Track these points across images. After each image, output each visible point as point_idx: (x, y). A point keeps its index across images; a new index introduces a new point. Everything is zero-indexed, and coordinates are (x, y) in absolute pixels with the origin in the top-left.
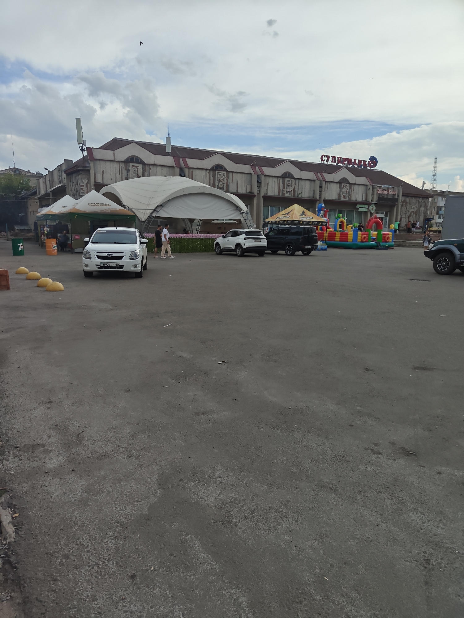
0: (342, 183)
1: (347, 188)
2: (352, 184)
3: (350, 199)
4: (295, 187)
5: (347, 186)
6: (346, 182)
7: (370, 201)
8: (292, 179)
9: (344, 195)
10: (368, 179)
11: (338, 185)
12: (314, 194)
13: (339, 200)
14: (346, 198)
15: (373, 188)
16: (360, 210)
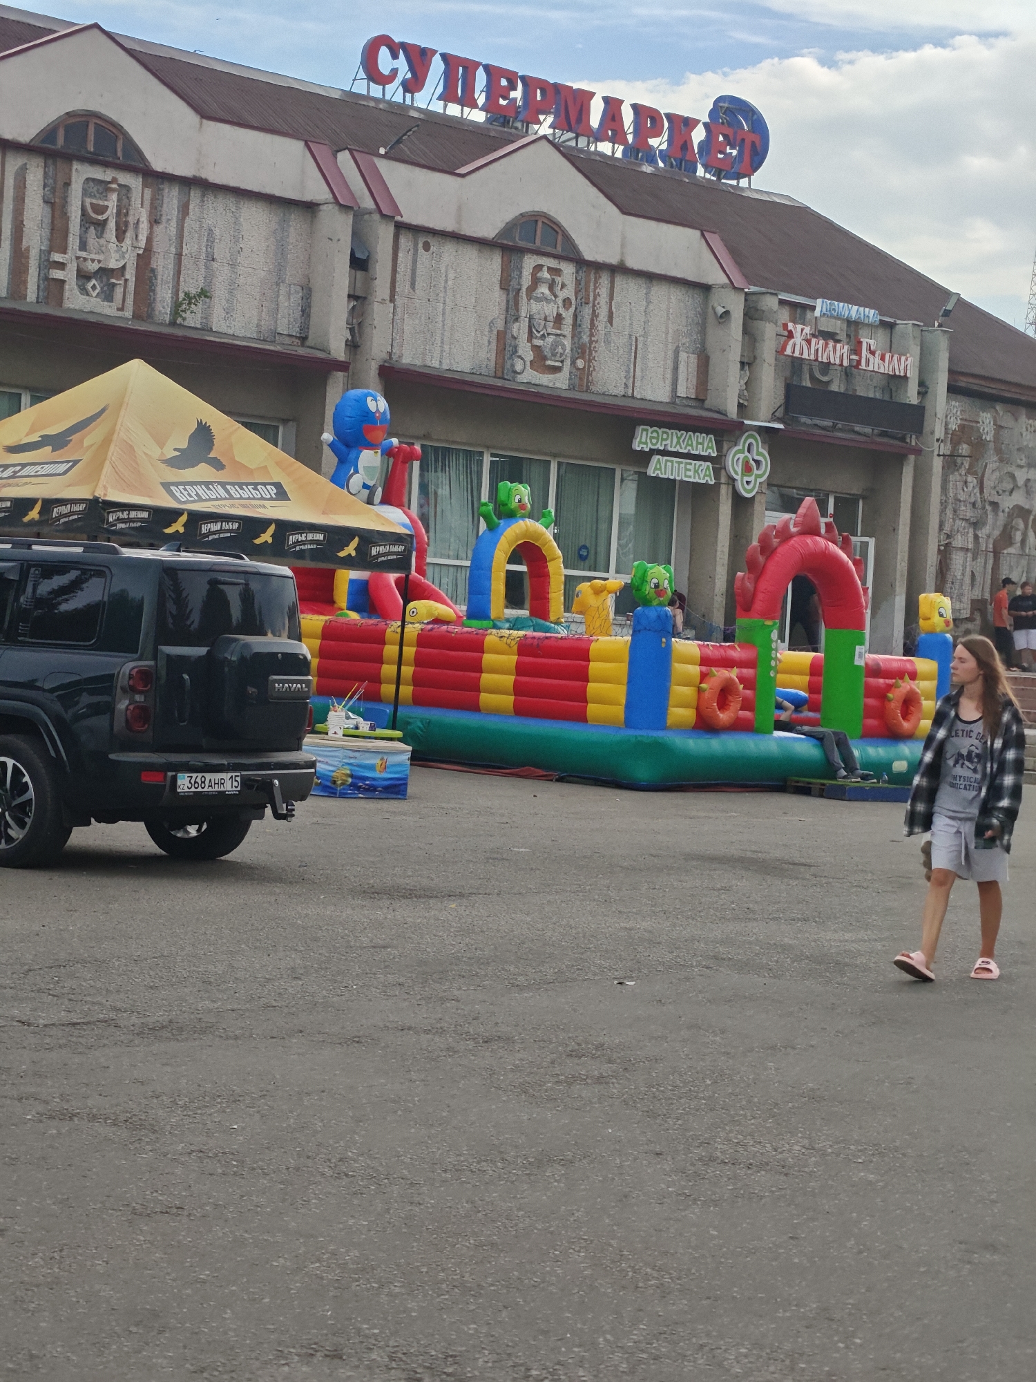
0: (522, 251)
1: (562, 294)
2: (598, 267)
3: (582, 378)
4: (149, 240)
5: (559, 280)
6: (549, 249)
7: (733, 412)
8: (125, 178)
9: (537, 349)
10: (715, 240)
11: (494, 263)
12: (306, 312)
13: (499, 383)
14: (556, 370)
15: (752, 314)
16: (659, 468)
